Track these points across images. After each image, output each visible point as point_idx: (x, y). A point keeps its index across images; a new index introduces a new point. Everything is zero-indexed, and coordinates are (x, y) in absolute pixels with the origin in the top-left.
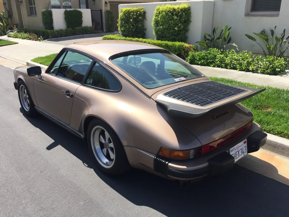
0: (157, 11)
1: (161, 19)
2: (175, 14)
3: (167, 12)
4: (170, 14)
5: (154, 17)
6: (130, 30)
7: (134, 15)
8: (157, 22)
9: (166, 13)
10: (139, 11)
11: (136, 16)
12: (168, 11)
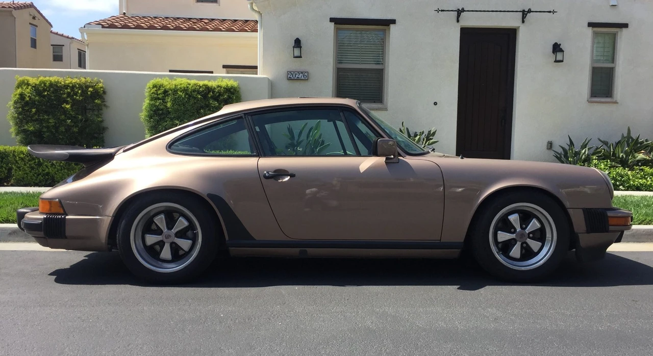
0: (155, 89)
1: (173, 105)
2: (212, 97)
3: (191, 92)
4: (200, 97)
5: (147, 102)
6: (62, 129)
7: (77, 95)
8: (161, 112)
9: (187, 94)
10: (92, 87)
11: (81, 95)
12: (194, 91)
